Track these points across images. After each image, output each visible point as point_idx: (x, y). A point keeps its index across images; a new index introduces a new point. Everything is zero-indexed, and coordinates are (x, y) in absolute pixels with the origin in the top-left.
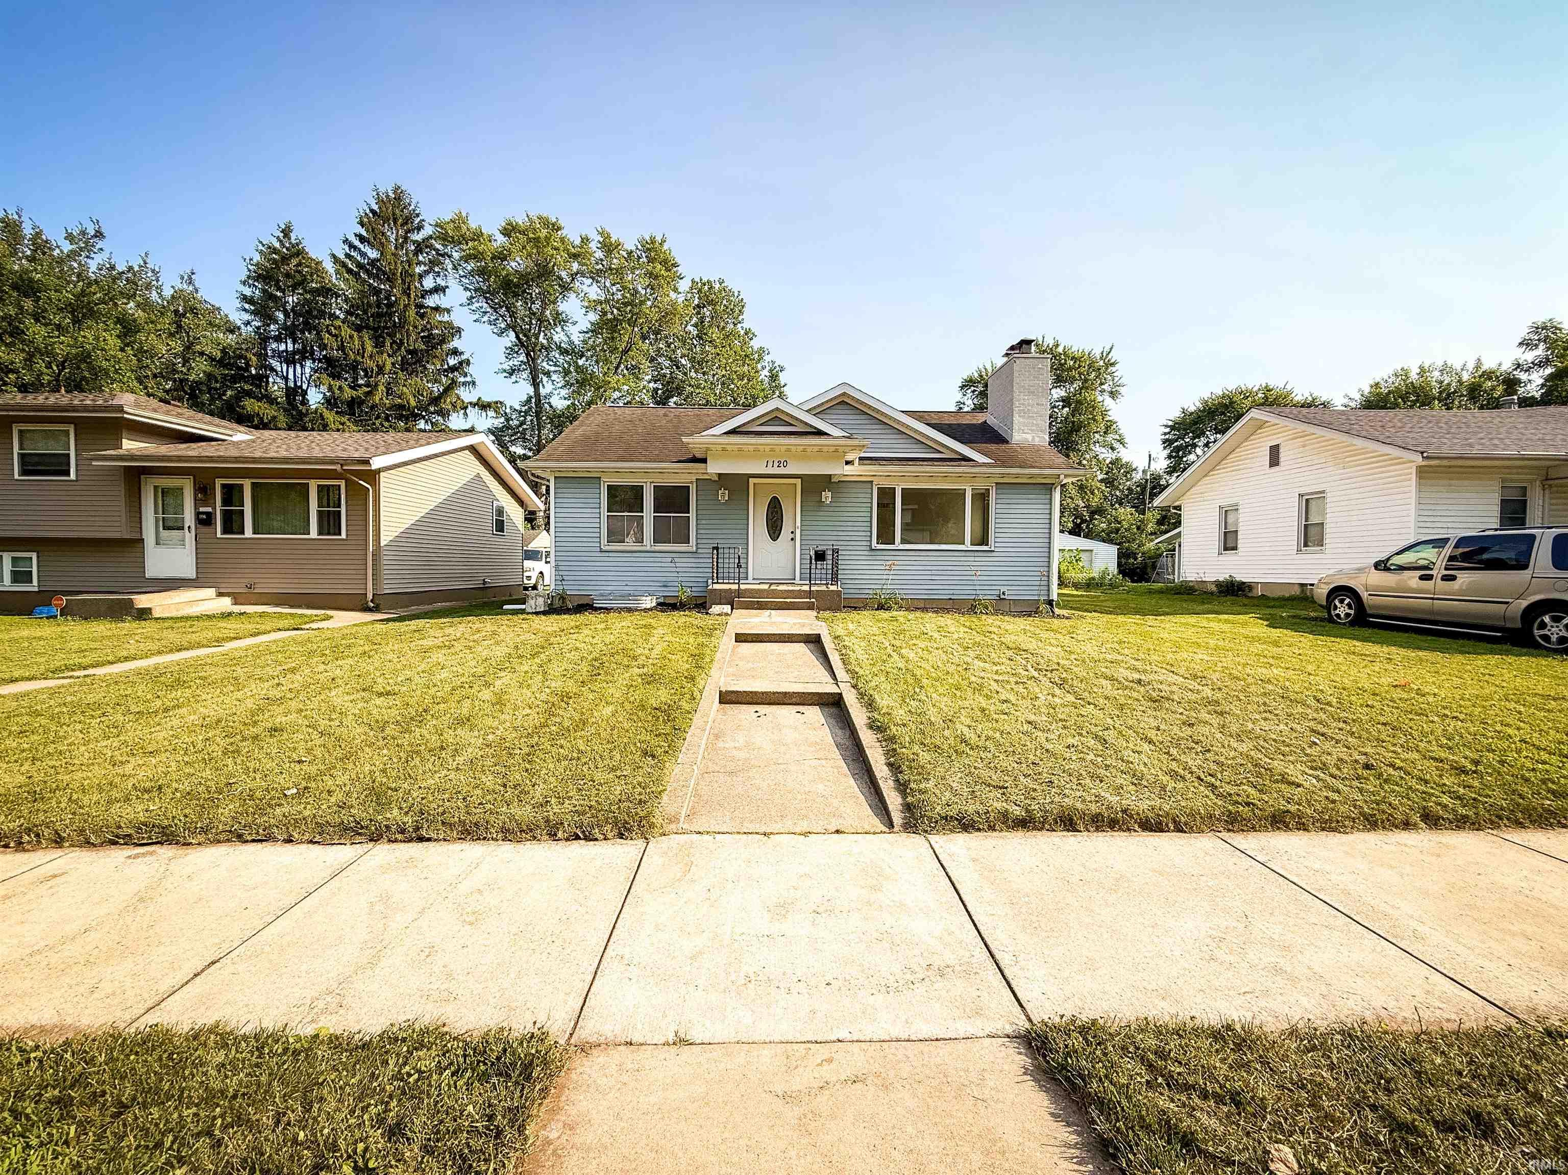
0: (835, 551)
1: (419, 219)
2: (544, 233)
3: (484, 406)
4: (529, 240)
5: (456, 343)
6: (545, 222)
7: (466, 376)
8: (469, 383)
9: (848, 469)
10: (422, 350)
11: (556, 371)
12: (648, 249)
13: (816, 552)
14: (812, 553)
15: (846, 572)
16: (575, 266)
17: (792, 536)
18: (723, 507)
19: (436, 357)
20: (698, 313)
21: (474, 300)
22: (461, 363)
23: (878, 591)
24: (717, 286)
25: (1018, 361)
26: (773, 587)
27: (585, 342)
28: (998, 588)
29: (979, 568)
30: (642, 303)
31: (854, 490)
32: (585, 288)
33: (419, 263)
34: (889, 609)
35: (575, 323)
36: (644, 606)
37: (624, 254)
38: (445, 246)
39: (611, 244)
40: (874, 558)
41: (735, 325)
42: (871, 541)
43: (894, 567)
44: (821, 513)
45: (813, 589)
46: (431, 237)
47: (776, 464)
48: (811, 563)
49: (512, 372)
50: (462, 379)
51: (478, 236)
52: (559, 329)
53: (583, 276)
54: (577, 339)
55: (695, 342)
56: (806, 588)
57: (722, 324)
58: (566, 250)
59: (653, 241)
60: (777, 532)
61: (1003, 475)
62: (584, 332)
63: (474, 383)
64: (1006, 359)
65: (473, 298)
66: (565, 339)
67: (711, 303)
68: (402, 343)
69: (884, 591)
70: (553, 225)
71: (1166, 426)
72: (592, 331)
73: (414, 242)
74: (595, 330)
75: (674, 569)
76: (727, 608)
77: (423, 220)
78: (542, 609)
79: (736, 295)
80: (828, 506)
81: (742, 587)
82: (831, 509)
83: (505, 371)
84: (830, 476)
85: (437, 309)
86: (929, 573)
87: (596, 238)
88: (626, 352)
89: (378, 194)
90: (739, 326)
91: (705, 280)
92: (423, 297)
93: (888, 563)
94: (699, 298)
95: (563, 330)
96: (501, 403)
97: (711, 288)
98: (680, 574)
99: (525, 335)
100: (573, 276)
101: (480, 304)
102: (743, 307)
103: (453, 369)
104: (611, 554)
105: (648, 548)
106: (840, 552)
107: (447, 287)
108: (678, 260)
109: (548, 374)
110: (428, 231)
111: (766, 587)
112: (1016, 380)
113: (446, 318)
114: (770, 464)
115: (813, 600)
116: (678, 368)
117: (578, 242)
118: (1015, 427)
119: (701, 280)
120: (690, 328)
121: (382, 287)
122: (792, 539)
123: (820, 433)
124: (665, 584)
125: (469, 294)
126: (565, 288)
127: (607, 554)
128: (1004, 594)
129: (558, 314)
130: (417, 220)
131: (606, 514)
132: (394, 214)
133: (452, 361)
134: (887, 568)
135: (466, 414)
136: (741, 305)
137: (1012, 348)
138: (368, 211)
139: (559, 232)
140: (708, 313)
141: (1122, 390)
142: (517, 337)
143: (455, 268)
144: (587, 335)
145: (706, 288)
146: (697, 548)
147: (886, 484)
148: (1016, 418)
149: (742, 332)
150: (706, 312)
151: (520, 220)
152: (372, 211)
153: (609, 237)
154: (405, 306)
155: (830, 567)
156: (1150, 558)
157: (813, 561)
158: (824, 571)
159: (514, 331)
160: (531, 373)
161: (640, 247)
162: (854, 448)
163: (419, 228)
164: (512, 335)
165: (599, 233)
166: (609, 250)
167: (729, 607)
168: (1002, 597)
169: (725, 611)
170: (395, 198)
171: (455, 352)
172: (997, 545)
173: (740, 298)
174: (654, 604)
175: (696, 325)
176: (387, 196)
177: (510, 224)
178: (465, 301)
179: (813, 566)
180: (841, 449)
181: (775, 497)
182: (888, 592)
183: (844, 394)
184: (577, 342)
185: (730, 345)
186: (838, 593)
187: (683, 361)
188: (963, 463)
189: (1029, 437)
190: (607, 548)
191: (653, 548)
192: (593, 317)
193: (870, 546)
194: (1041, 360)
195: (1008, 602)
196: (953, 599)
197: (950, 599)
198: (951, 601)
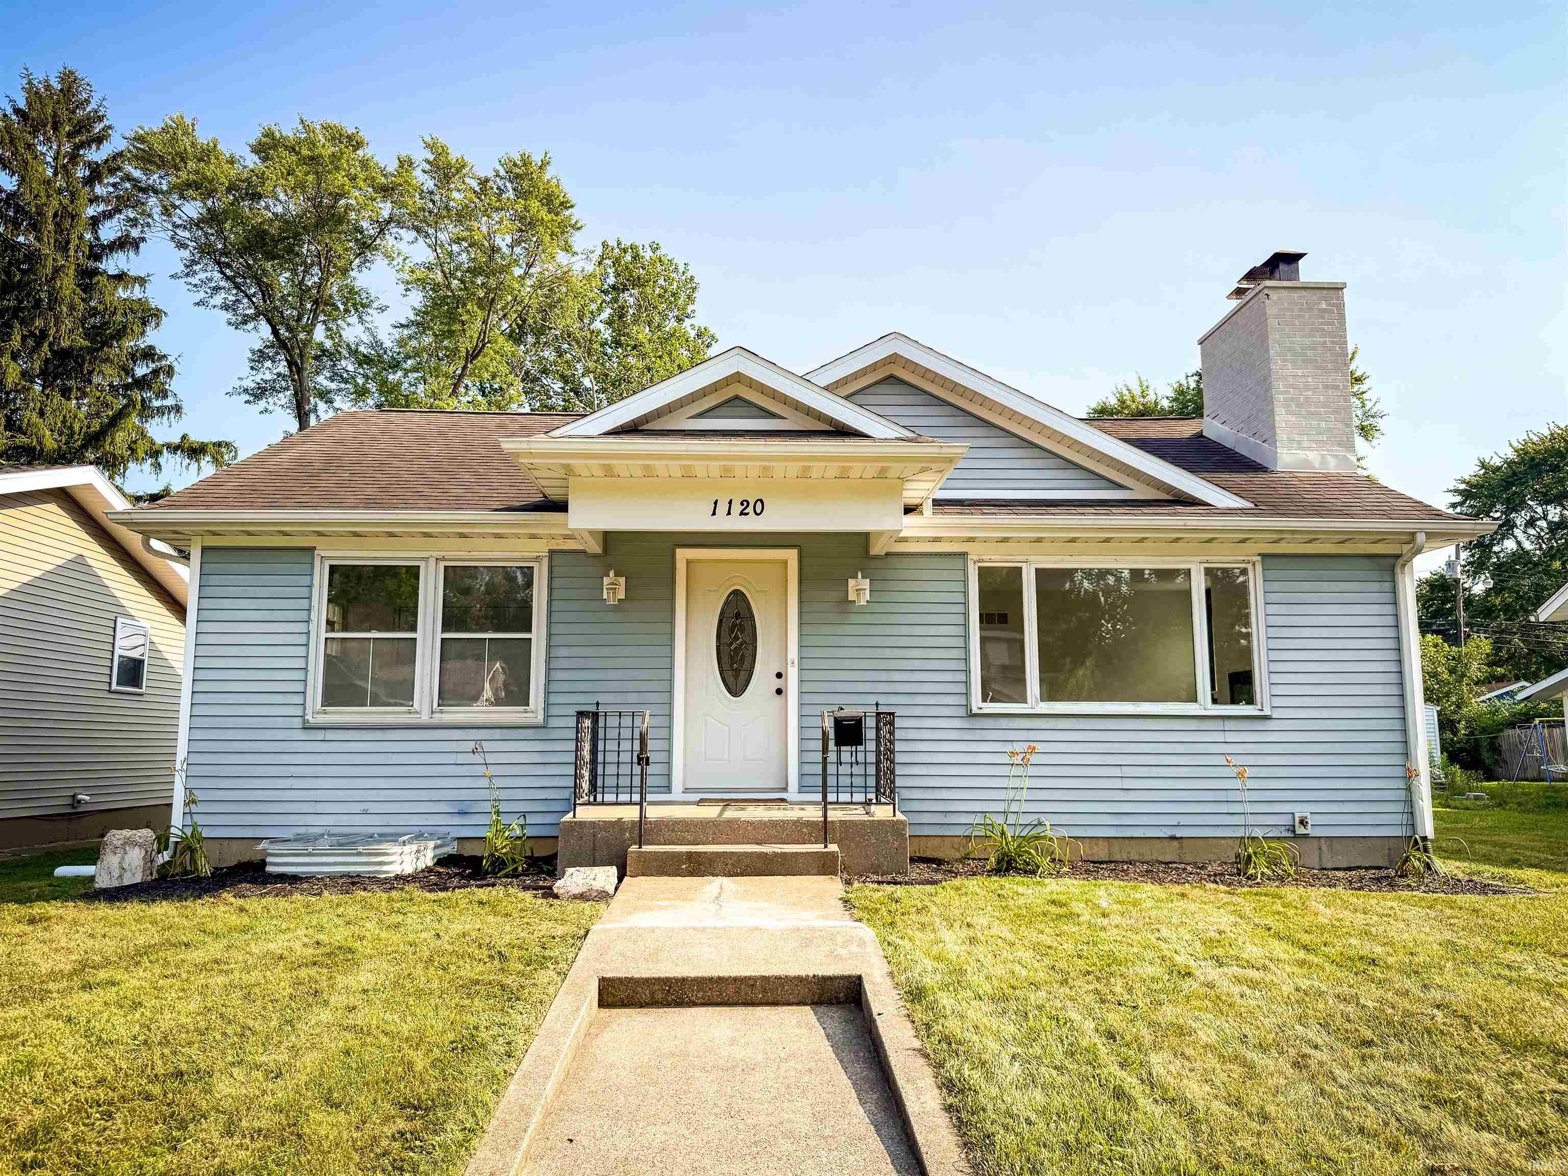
0: (886, 719)
1: (102, 125)
2: (328, 150)
3: (195, 451)
4: (303, 161)
5: (153, 337)
6: (336, 136)
7: (165, 396)
8: (170, 409)
9: (911, 526)
10: (81, 348)
11: (339, 390)
12: (517, 176)
13: (838, 722)
14: (829, 724)
15: (916, 770)
16: (386, 209)
17: (778, 683)
18: (611, 616)
19: (107, 360)
20: (615, 300)
21: (197, 268)
22: (156, 372)
23: (999, 819)
24: (648, 254)
25: (1274, 296)
26: (730, 814)
27: (402, 343)
28: (1288, 808)
29: (1251, 760)
30: (505, 269)
31: (926, 575)
32: (403, 247)
33: (94, 200)
34: (1030, 870)
35: (382, 309)
36: (395, 869)
37: (474, 184)
38: (147, 172)
39: (449, 166)
40: (978, 735)
41: (679, 320)
42: (967, 694)
43: (1034, 759)
44: (848, 630)
45: (834, 815)
46: (121, 154)
47: (737, 508)
48: (825, 750)
49: (259, 393)
50: (156, 403)
51: (207, 154)
52: (353, 319)
53: (400, 224)
54: (388, 337)
55: (609, 351)
56: (813, 814)
57: (657, 318)
58: (368, 179)
59: (526, 162)
60: (743, 676)
61: (1280, 535)
62: (402, 326)
63: (178, 409)
64: (1234, 303)
65: (194, 262)
66: (366, 338)
67: (638, 282)
68: (44, 334)
69: (1011, 819)
70: (350, 138)
71: (1457, 491)
72: (418, 324)
73: (89, 164)
74: (421, 325)
75: (481, 770)
76: (605, 876)
77: (110, 127)
78: (138, 879)
79: (681, 268)
80: (862, 611)
81: (653, 813)
82: (868, 619)
83: (246, 391)
84: (864, 538)
85: (121, 277)
86: (1117, 772)
87: (421, 155)
88: (473, 355)
89: (30, 83)
90: (687, 323)
91: (626, 243)
92: (98, 258)
93: (1019, 747)
94: (617, 275)
95: (361, 320)
96: (227, 445)
97: (636, 257)
98: (498, 783)
99: (289, 329)
100: (383, 227)
101: (209, 274)
102: (694, 289)
103: (142, 383)
104: (330, 735)
105: (425, 718)
106: (898, 723)
107: (143, 239)
108: (572, 197)
109: (324, 395)
110: (116, 144)
111: (710, 812)
112: (1274, 337)
113: (137, 292)
114: (722, 508)
115: (833, 848)
116: (577, 393)
117: (392, 166)
118: (1282, 435)
119: (619, 244)
120: (598, 325)
121: (21, 239)
122: (779, 692)
123: (842, 432)
124: (463, 807)
125: (186, 254)
126: (365, 247)
127: (320, 735)
128: (1303, 822)
129: (352, 291)
130: (98, 128)
131: (324, 635)
132: (55, 115)
133: (141, 370)
134: (1018, 760)
135: (158, 466)
136: (691, 286)
137: (1252, 275)
138: (9, 111)
139: (360, 152)
140: (631, 300)
141: (1380, 423)
142: (275, 332)
143: (166, 212)
144: (406, 332)
145: (628, 258)
146: (547, 716)
147: (997, 558)
148: (1281, 417)
149: (692, 334)
150: (629, 298)
151: (289, 130)
152: (17, 111)
153: (444, 151)
154: (57, 270)
155: (872, 758)
156: (1484, 730)
157: (832, 745)
158: (857, 770)
159: (269, 321)
160: (296, 394)
161: (502, 173)
162: (926, 465)
163: (99, 140)
164: (265, 330)
165: (428, 146)
166: (446, 175)
167: (613, 870)
168: (1300, 830)
169: (598, 885)
170: (61, 91)
171: (149, 354)
172: (1277, 702)
173: (689, 275)
174: (428, 860)
175: (609, 323)
176: (48, 87)
177: (269, 134)
178: (180, 268)
179: (832, 757)
180: (895, 469)
181: (736, 593)
182: (1024, 820)
183: (894, 359)
184: (388, 344)
185: (670, 354)
186: (895, 827)
187: (587, 382)
188: (1180, 509)
189: (1313, 456)
190: (321, 719)
191: (439, 718)
192: (417, 298)
193: (968, 706)
194: (1325, 292)
195: (1315, 843)
196: (1181, 838)
197: (1173, 838)
198: (1175, 843)
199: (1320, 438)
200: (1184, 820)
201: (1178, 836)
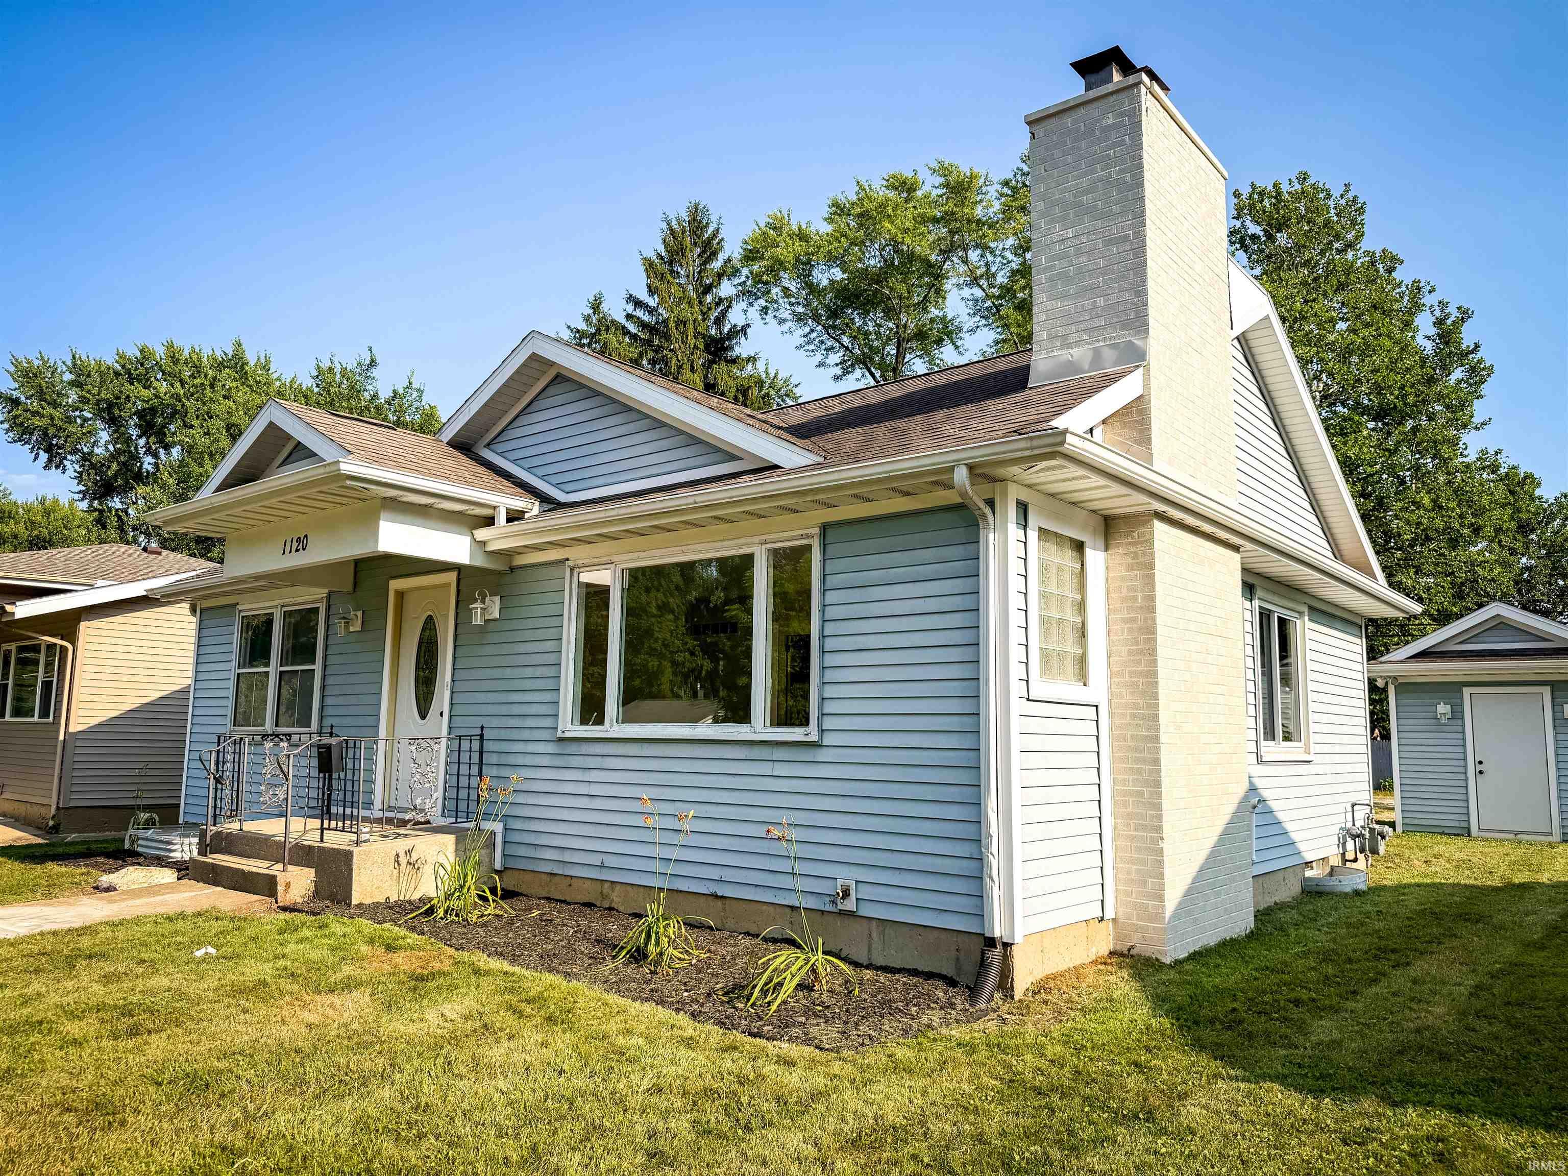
15: (519, 798)
18: (357, 647)
28: (830, 871)
31: (539, 586)
40: (564, 761)
42: (558, 716)
44: (488, 650)
47: (295, 545)
60: (429, 699)
114: (288, 547)
122: (441, 714)
128: (845, 893)
131: (236, 671)
147: (588, 562)
168: (841, 905)
172: (828, 723)
181: (430, 618)
193: (562, 729)
194: (1112, 99)
195: (865, 923)
196: (722, 897)
197: (716, 896)
198: (719, 903)
199: (1096, 323)
200: (728, 875)
201: (720, 894)
